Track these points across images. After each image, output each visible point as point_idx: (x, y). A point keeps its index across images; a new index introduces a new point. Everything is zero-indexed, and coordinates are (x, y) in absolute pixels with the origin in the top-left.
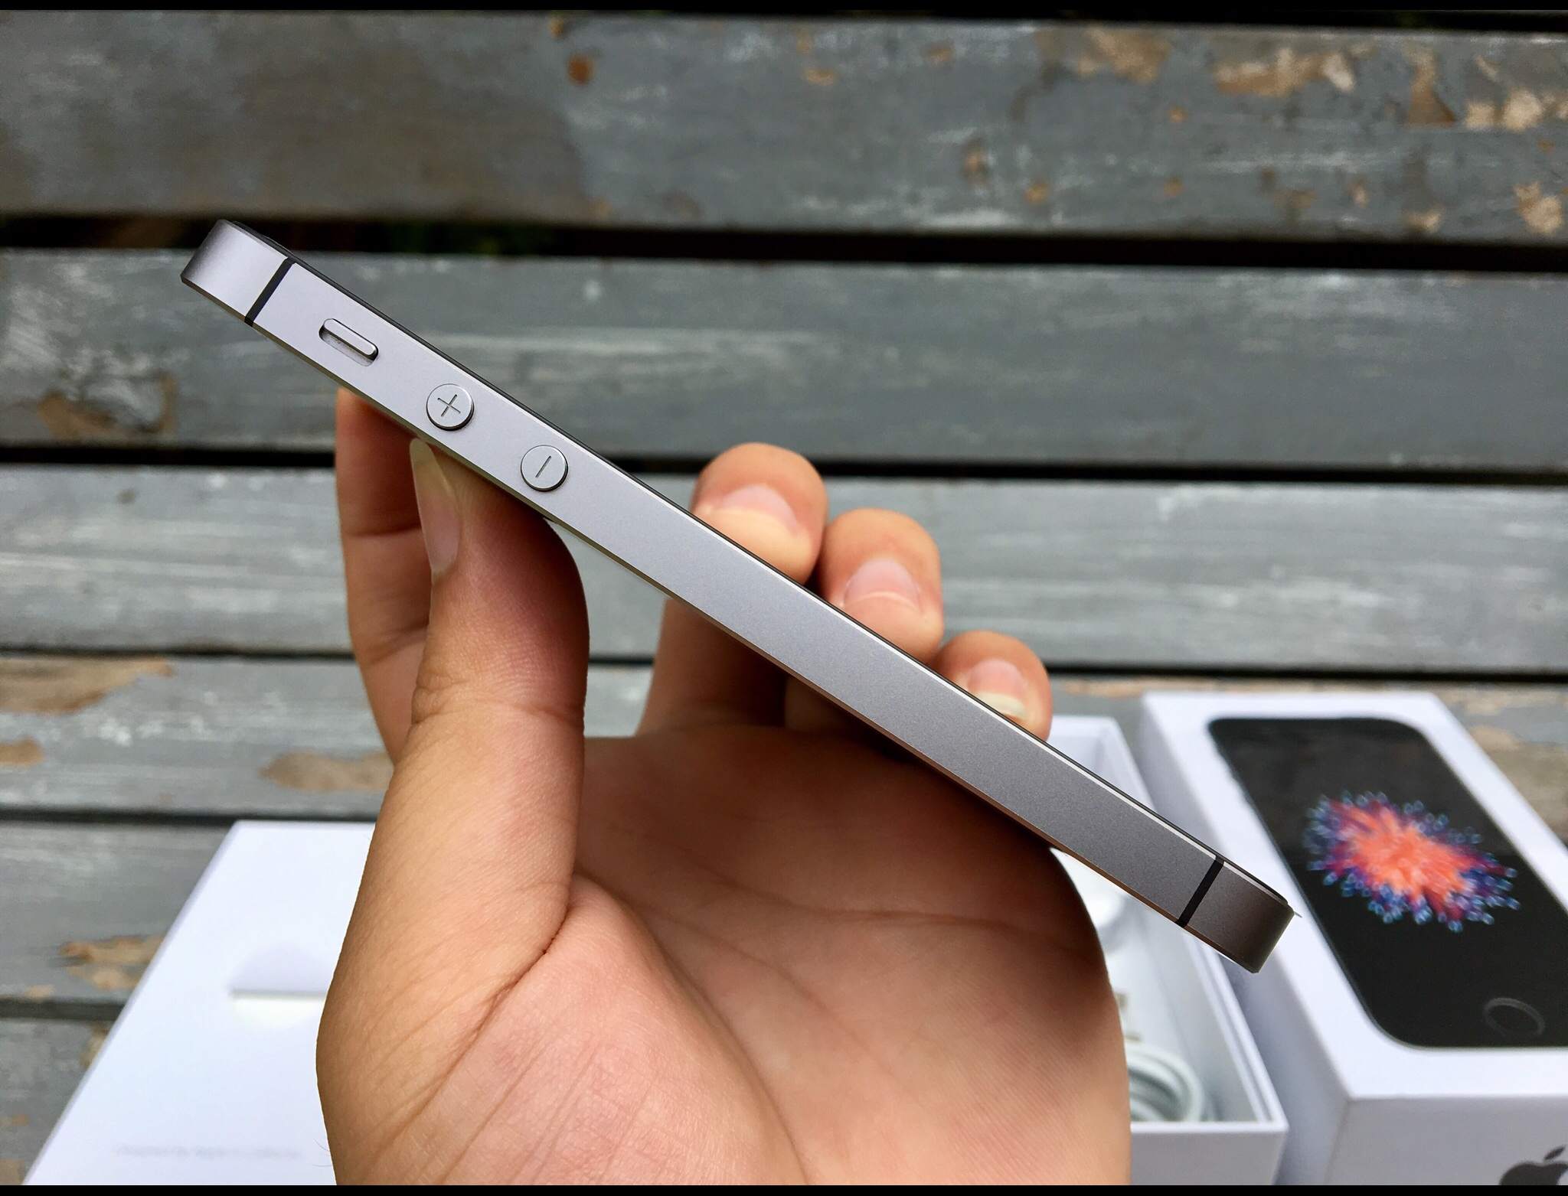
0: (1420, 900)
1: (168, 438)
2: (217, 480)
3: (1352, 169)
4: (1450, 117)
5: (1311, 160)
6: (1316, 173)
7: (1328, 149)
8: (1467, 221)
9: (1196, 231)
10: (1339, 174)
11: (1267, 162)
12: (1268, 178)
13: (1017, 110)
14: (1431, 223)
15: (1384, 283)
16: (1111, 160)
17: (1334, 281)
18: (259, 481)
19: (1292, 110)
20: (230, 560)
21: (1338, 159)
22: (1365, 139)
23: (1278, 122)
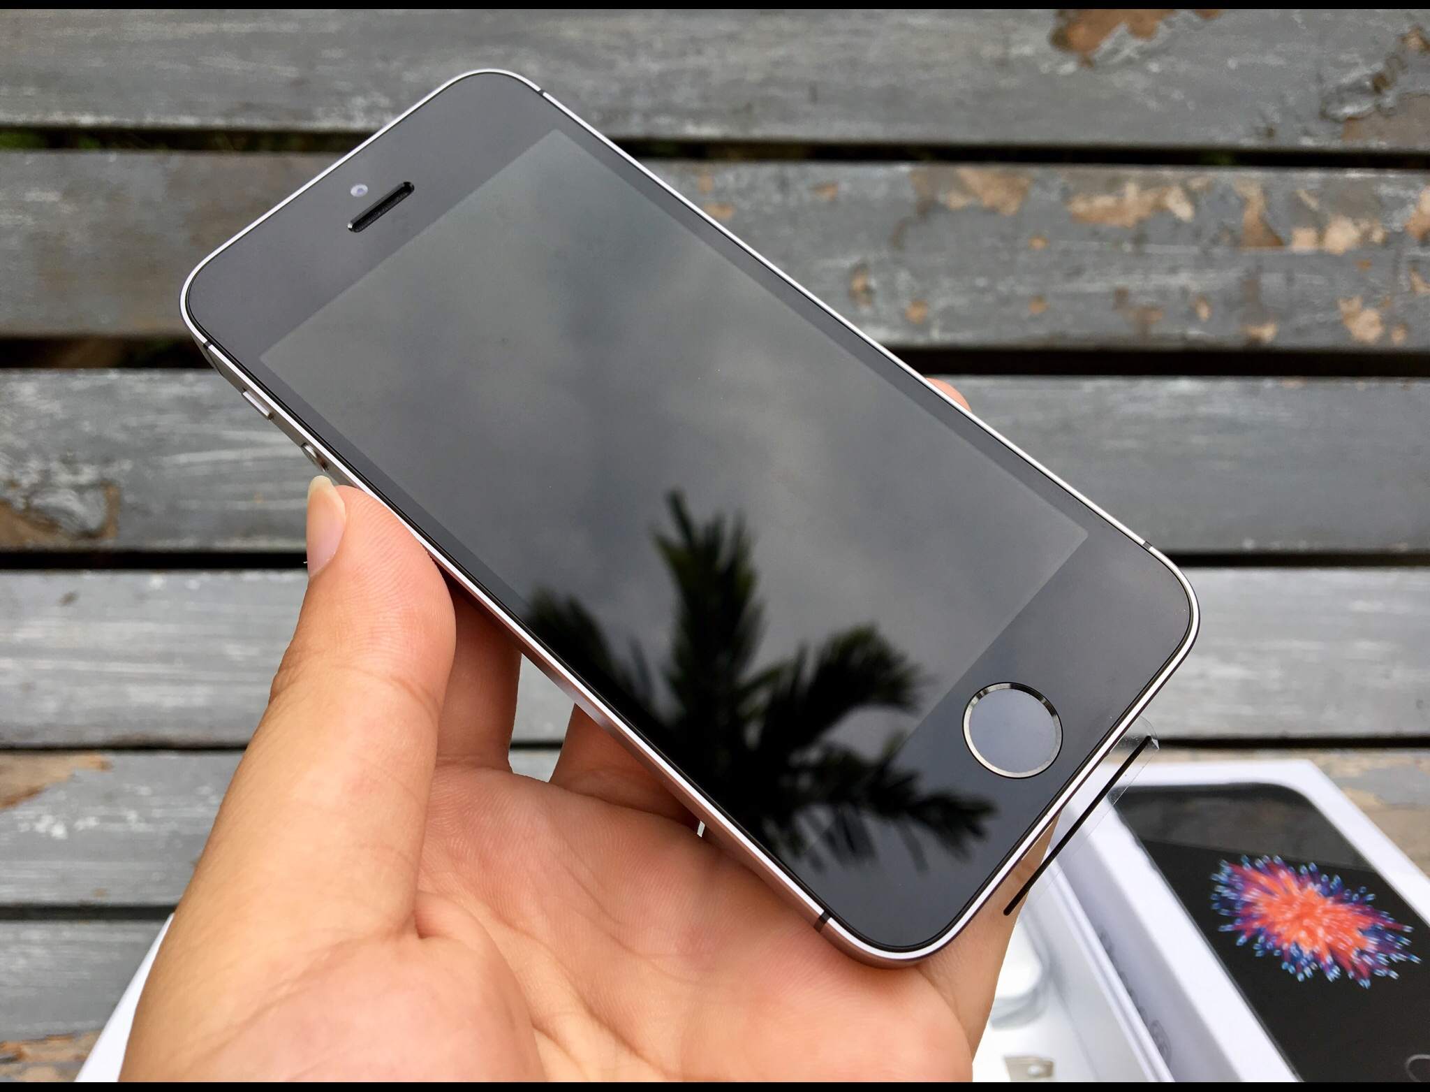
0: (1329, 959)
1: (109, 543)
2: (156, 581)
3: (1195, 287)
4: (1278, 242)
5: (1159, 280)
6: (1163, 293)
7: (1173, 270)
8: (1299, 331)
9: (1059, 344)
10: (1184, 292)
11: (1120, 282)
12: (1121, 296)
13: (897, 240)
14: (1268, 334)
15: (1229, 386)
16: (981, 282)
17: (1184, 385)
18: (196, 581)
19: (1140, 238)
20: (167, 658)
21: (1184, 279)
22: (1204, 262)
23: (1128, 247)
